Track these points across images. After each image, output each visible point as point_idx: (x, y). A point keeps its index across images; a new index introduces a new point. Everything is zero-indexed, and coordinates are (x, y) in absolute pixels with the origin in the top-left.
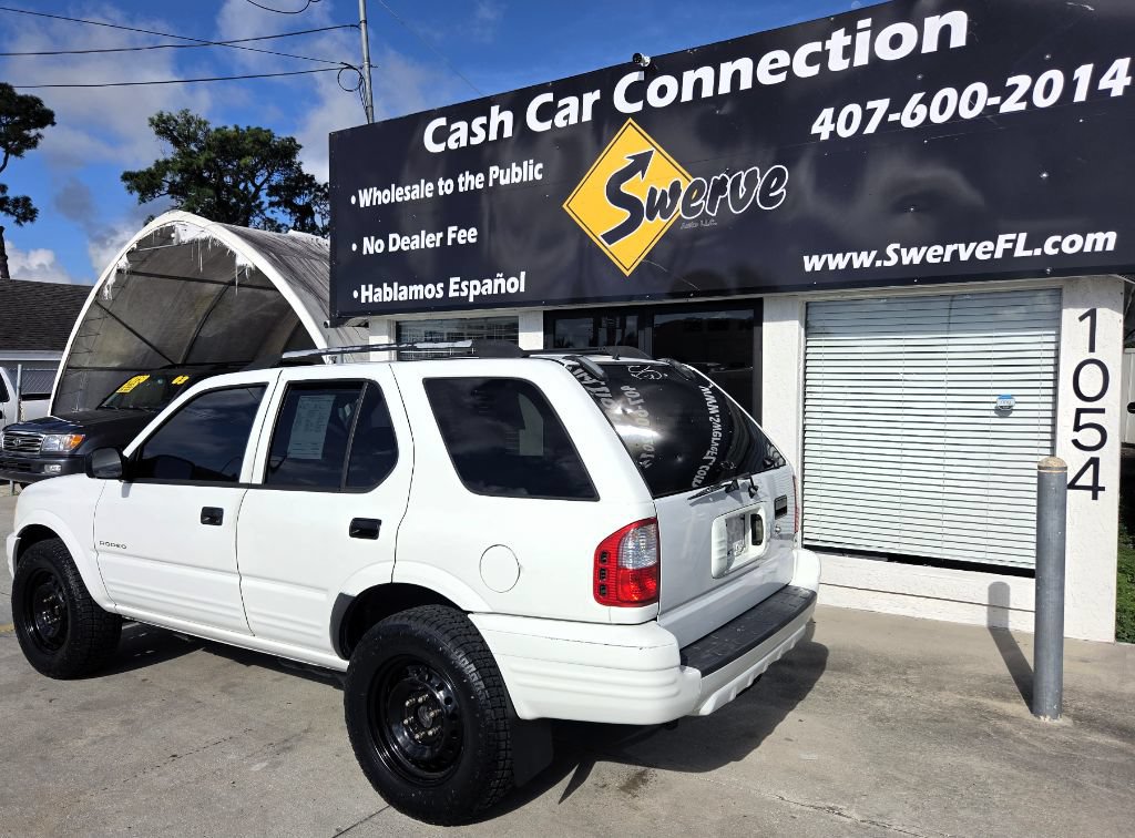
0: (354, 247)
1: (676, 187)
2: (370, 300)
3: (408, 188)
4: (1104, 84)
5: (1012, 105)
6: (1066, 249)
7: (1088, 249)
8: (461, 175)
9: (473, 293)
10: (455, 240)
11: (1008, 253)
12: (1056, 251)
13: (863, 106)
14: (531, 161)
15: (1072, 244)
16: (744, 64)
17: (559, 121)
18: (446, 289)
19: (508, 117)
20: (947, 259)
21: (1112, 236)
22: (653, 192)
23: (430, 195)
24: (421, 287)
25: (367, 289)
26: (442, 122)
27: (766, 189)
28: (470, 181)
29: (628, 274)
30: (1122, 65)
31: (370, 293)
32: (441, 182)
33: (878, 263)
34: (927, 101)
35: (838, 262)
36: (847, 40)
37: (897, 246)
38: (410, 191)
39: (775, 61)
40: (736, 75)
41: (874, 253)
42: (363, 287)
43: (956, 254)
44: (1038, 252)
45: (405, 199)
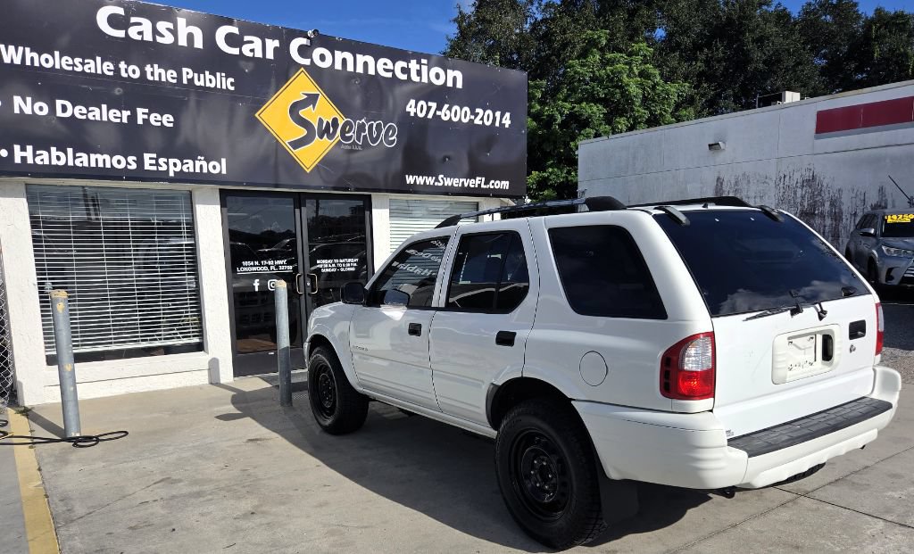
1: (335, 120)
2: (30, 161)
3: (78, 60)
4: (503, 122)
5: (478, 121)
6: (496, 186)
7: (501, 187)
8: (149, 66)
9: (172, 169)
10: (146, 121)
11: (480, 185)
12: (493, 187)
13: (427, 104)
14: (223, 74)
16: (370, 60)
18: (140, 162)
19: (196, 31)
20: (460, 185)
21: (508, 183)
22: (321, 121)
23: (109, 73)
24: (107, 157)
25: (23, 149)
26: (119, 10)
27: (387, 135)
28: (160, 73)
29: (308, 171)
30: (507, 115)
31: (30, 154)
32: (124, 65)
33: (436, 184)
34: (450, 109)
36: (417, 67)
37: (442, 176)
38: (82, 64)
39: (385, 64)
40: (366, 64)
41: (434, 178)
42: (17, 148)
43: (463, 183)
44: (488, 186)
45: (76, 69)
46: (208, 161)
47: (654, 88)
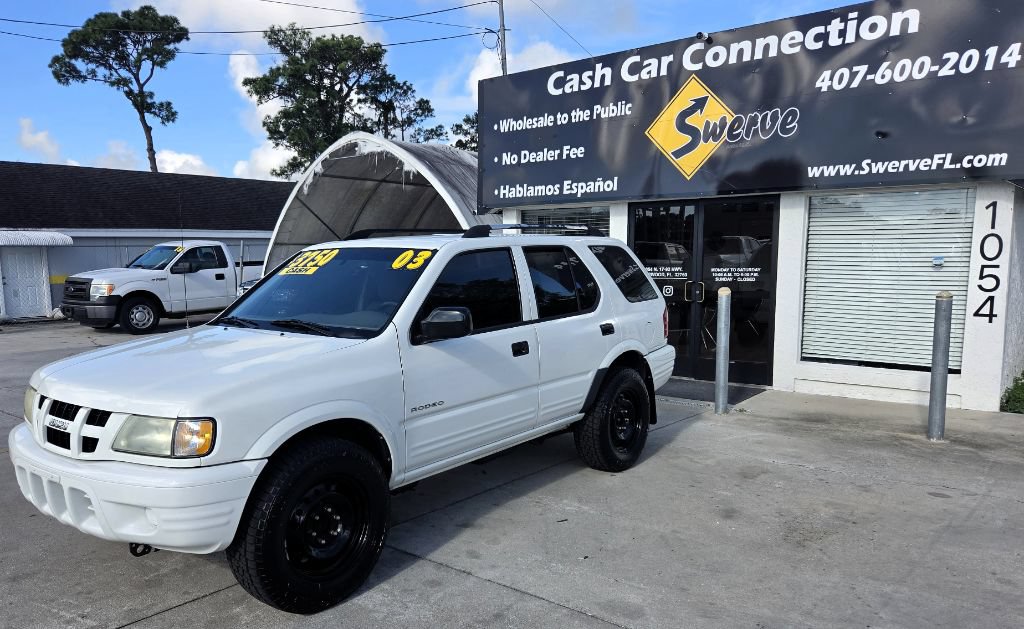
0: (496, 160)
1: (723, 120)
2: (507, 196)
3: (535, 119)
6: (976, 164)
7: (989, 164)
8: (574, 111)
9: (580, 191)
10: (568, 155)
12: (970, 165)
13: (850, 70)
14: (624, 102)
15: (980, 161)
16: (772, 40)
17: (644, 75)
18: (561, 189)
19: (608, 71)
20: (901, 169)
21: (1005, 156)
22: (708, 123)
23: (551, 124)
25: (505, 189)
26: (561, 74)
27: (784, 123)
28: (580, 115)
29: (689, 178)
31: (506, 191)
32: (559, 116)
33: (856, 172)
34: (892, 67)
35: (830, 171)
37: (869, 161)
38: (537, 122)
39: (793, 38)
40: (767, 47)
41: (854, 166)
42: (502, 187)
43: (907, 166)
44: (958, 166)
45: (533, 126)
46: (604, 181)
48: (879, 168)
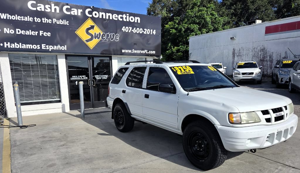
1: (100, 33)
2: (9, 47)
3: (22, 17)
4: (153, 33)
5: (145, 33)
8: (43, 18)
9: (50, 49)
10: (43, 34)
11: (146, 52)
13: (129, 28)
14: (65, 20)
15: (151, 52)
16: (111, 15)
17: (72, 13)
18: (41, 47)
19: (57, 8)
20: (139, 53)
21: (155, 52)
22: (95, 34)
23: (31, 21)
24: (31, 45)
26: (34, 2)
27: (116, 38)
28: (46, 21)
29: (91, 49)
30: (155, 31)
31: (9, 45)
32: (36, 18)
33: (132, 52)
34: (136, 29)
35: (127, 51)
36: (126, 16)
37: (134, 50)
38: (24, 18)
39: (115, 16)
42: (5, 43)
44: (148, 53)
45: (22, 20)
46: (61, 46)
47: (215, 19)
48: (136, 52)
